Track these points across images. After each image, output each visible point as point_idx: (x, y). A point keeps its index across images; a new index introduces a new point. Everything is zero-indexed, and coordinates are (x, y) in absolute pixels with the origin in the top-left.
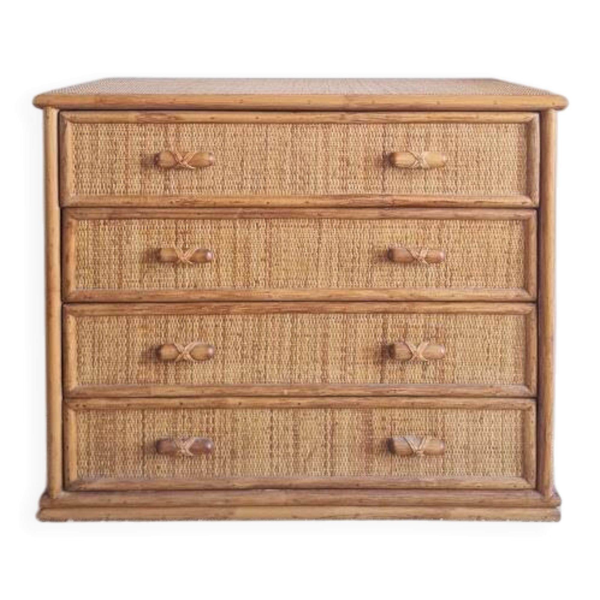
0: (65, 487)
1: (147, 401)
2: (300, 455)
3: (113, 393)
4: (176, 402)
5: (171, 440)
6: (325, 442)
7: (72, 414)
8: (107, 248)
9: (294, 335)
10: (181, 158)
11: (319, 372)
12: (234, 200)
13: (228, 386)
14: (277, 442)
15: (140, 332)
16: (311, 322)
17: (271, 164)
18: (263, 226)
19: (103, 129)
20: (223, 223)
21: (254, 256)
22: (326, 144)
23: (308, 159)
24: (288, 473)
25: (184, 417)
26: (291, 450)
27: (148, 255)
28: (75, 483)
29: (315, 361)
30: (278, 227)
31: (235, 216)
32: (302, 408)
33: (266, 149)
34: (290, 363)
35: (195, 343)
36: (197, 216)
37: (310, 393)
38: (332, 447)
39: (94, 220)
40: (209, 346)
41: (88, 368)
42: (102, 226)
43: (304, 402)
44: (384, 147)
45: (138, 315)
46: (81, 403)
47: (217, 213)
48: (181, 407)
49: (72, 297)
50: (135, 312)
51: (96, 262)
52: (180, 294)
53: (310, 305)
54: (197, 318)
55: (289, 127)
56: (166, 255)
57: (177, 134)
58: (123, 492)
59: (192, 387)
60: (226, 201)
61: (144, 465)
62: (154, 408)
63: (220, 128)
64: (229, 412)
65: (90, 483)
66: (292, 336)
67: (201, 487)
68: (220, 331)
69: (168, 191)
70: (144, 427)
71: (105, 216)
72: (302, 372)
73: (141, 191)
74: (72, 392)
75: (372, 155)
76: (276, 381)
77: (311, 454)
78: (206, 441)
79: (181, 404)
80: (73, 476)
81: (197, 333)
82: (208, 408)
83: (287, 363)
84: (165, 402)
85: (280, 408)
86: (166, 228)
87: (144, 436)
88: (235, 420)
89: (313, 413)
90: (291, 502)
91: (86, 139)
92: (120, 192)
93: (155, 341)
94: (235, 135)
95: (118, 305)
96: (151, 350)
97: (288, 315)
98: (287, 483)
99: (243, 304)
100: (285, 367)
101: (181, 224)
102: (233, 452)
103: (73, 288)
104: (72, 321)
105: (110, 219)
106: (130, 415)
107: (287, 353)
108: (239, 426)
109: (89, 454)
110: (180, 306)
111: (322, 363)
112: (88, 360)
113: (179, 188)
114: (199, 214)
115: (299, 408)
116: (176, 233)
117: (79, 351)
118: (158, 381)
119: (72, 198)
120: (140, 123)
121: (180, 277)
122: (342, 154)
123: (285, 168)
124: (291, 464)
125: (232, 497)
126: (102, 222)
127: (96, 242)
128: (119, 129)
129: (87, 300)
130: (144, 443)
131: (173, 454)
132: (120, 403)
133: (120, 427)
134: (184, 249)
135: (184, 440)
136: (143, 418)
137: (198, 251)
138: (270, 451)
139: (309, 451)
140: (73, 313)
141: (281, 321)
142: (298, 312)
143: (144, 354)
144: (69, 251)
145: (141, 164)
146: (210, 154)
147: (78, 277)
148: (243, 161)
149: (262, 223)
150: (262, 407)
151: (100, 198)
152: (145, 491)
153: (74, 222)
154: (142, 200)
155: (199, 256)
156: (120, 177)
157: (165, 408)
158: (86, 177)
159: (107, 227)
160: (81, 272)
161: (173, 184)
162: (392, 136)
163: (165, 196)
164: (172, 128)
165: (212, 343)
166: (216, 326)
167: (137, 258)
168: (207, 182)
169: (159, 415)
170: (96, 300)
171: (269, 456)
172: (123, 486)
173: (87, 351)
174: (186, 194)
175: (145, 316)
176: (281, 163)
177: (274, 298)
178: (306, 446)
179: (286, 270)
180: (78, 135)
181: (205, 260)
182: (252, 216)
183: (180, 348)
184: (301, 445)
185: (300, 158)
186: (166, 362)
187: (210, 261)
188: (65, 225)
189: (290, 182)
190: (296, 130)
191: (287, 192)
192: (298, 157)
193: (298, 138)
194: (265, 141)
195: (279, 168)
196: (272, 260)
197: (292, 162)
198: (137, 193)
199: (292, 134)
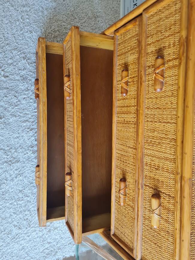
17: (157, 125)
18: (135, 120)
22: (166, 159)
23: (159, 147)
33: (164, 122)
44: (164, 193)
57: (173, 67)
69: (148, 68)
73: (148, 53)
75: (160, 185)
86: (135, 72)
92: (148, 42)
94: (172, 103)
101: (136, 79)
113: (149, 74)
116: (133, 77)
122: (161, 167)
123: (156, 133)
127: (131, 38)
128: (178, 28)
145: (160, 49)
147: (121, 35)
148: (159, 108)
151: (146, 32)
154: (143, 55)
156: (155, 38)
159: (136, 41)
160: (123, 36)
161: (150, 70)
162: (169, 200)
163: (146, 67)
164: (177, 62)
167: (126, 60)
168: (151, 89)
176: (158, 131)
180: (175, 2)
185: (160, 142)
187: (122, 95)
189: (149, 135)
190: (173, 141)
191: (146, 133)
192: (160, 141)
193: (169, 142)
194: (168, 122)
195: (156, 129)
196: (124, 124)
197: (158, 137)
198: (148, 51)
199: (171, 139)
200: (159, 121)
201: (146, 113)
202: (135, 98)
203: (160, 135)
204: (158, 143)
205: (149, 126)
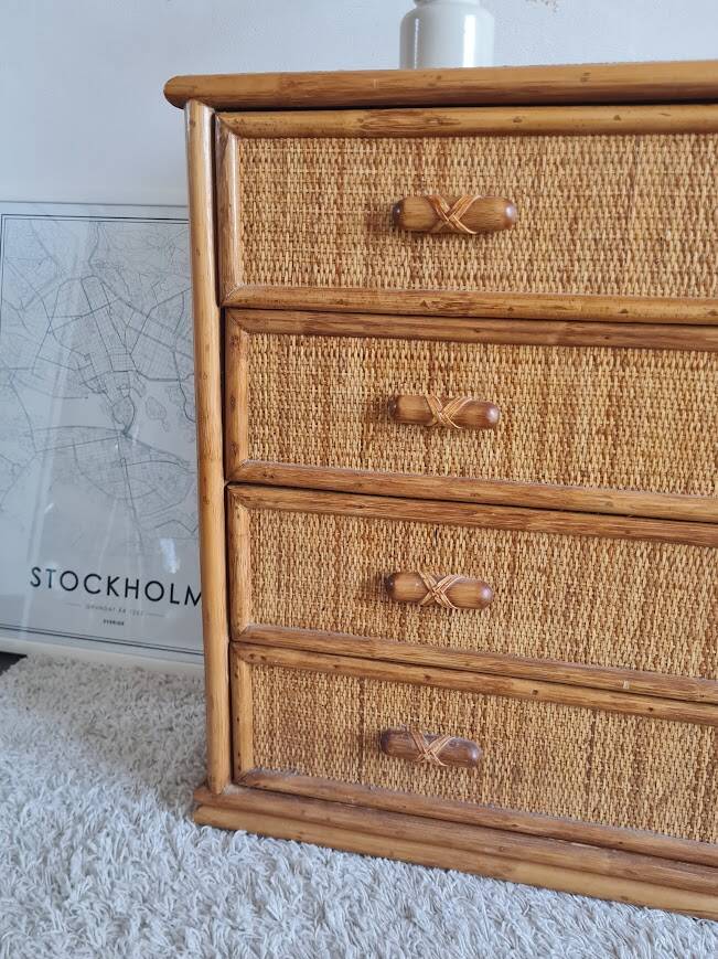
0: (234, 777)
1: (369, 665)
2: (643, 797)
3: (312, 644)
4: (420, 673)
5: (406, 734)
6: (694, 782)
7: (244, 668)
8: (303, 389)
9: (652, 584)
10: (446, 207)
11: (696, 658)
12: (551, 303)
13: (514, 659)
14: (600, 768)
15: (358, 546)
16: (691, 561)
17: (637, 227)
19: (296, 149)
20: (525, 353)
21: (582, 422)
24: (617, 823)
25: (431, 700)
26: (626, 786)
27: (377, 407)
28: (250, 775)
29: (691, 636)
30: (639, 366)
31: (551, 339)
32: (656, 717)
33: (630, 194)
34: (638, 633)
35: (459, 577)
36: (473, 335)
37: (674, 692)
38: (707, 793)
39: (280, 333)
40: (484, 585)
41: (270, 597)
42: (293, 348)
43: (661, 707)
45: (358, 516)
46: (259, 653)
47: (512, 331)
48: (428, 682)
49: (242, 473)
50: (351, 511)
51: (284, 414)
52: (432, 484)
53: (694, 528)
54: (462, 532)
55: (687, 142)
56: (409, 408)
57: (442, 161)
58: (326, 802)
59: (447, 651)
60: (533, 306)
61: (360, 766)
62: (380, 678)
63: (532, 145)
64: (513, 704)
65: (272, 779)
66: (647, 585)
67: (458, 818)
68: (506, 559)
69: (417, 282)
70: (362, 707)
71: (299, 327)
72: (661, 653)
73: (365, 281)
74: (244, 632)
76: (608, 661)
77: (664, 799)
78: (468, 746)
79: (428, 677)
80: (247, 765)
81: (460, 558)
82: (474, 691)
83: (632, 633)
84: (401, 670)
85: (610, 711)
86: (412, 357)
87: (362, 721)
88: (523, 719)
89: (677, 729)
90: (619, 873)
91: (266, 172)
92: (327, 282)
93: (383, 565)
94: (562, 162)
95: (322, 494)
96: (377, 579)
97: (643, 545)
98: (615, 840)
99: (555, 515)
100: (628, 640)
101: (441, 351)
102: (517, 772)
103: (243, 456)
104: (242, 515)
105: (308, 334)
106: (339, 684)
107: (633, 616)
108: (531, 730)
109: (272, 734)
110: (433, 507)
111: (704, 642)
112: (271, 583)
113: (441, 277)
114: (477, 330)
115: (648, 716)
116: (431, 369)
117: (254, 568)
118: (388, 635)
119: (239, 287)
120: (365, 135)
121: (434, 455)
123: (669, 236)
124: (624, 809)
125: (511, 842)
126: (294, 338)
127: (284, 378)
128: (327, 149)
129: (267, 480)
130: (362, 731)
131: (411, 757)
132: (322, 661)
133: (322, 699)
134: (445, 401)
135: (430, 738)
136: (362, 692)
137: (471, 405)
138: (587, 781)
139: (661, 793)
140: (244, 500)
141: (628, 555)
142: (663, 540)
143: (365, 586)
144: (236, 389)
145: (368, 225)
146: (508, 202)
147: (253, 438)
148: (575, 219)
149: (605, 356)
150: (578, 705)
151: (290, 290)
152: (361, 807)
153: (245, 336)
154: (368, 298)
155: (473, 412)
156: (326, 251)
157: (399, 681)
158: (265, 251)
159: (302, 350)
160: (259, 430)
161: (428, 269)
163: (412, 293)
164: (431, 147)
165: (489, 579)
166: (499, 550)
167: (356, 411)
168: (497, 266)
169: (388, 691)
170: (282, 481)
171: (582, 789)
172: (327, 794)
173: (269, 568)
174: (452, 288)
175: (368, 519)
176: (661, 226)
177: (619, 506)
178: (656, 784)
179: (647, 456)
180: (249, 162)
181: (485, 424)
182: (587, 340)
183: (430, 581)
184: (646, 781)
186: (403, 603)
187: (493, 426)
188: (229, 340)
189: (677, 269)
190: (703, 149)
191: (668, 291)
192: (702, 211)
193: (708, 167)
194: (630, 175)
195: (655, 237)
196: (621, 433)
197: (685, 224)
198: (358, 283)
199: (694, 158)
200: (624, 221)
201: (586, 288)
202: (514, 362)
203: (680, 215)
204: (711, 223)
205: (639, 269)
